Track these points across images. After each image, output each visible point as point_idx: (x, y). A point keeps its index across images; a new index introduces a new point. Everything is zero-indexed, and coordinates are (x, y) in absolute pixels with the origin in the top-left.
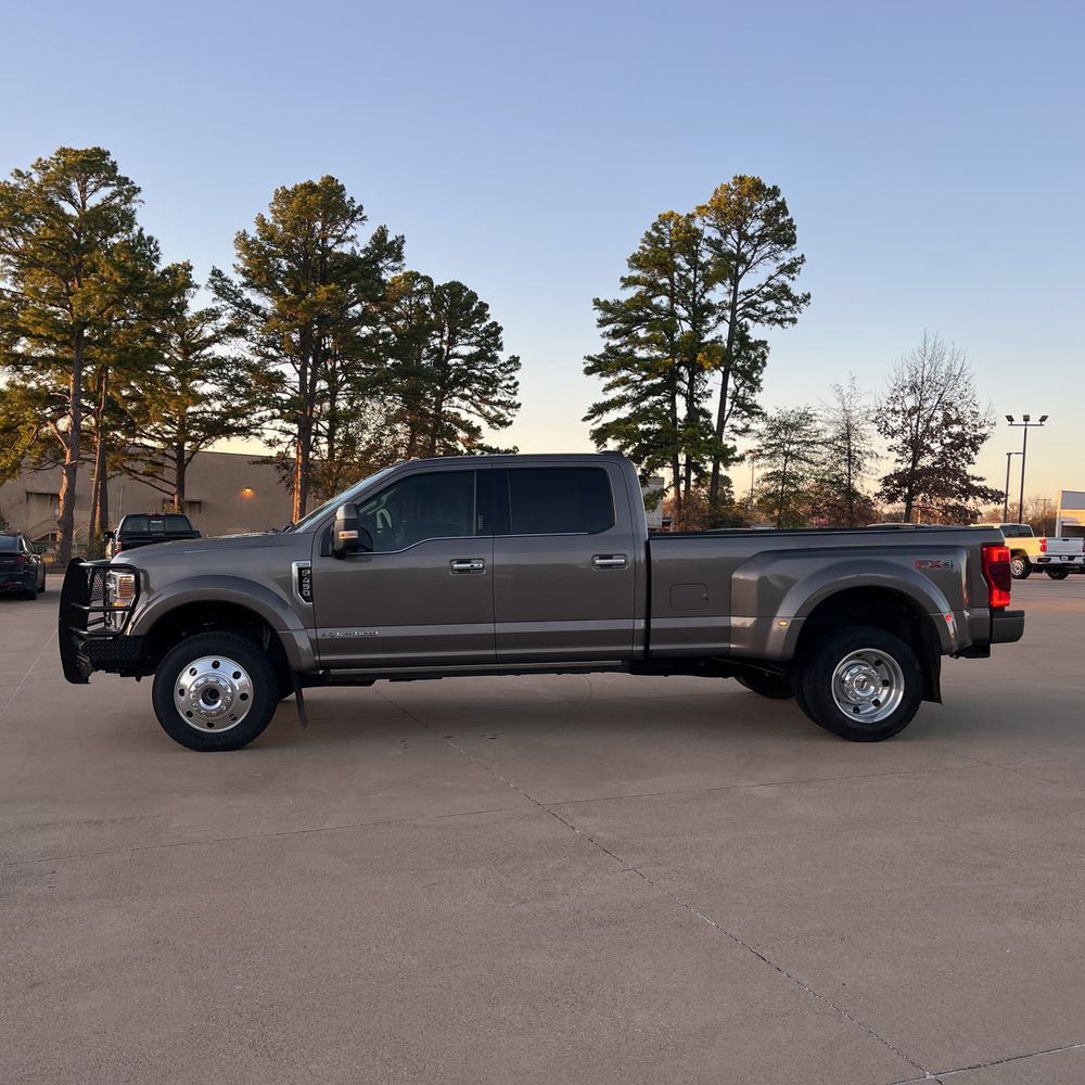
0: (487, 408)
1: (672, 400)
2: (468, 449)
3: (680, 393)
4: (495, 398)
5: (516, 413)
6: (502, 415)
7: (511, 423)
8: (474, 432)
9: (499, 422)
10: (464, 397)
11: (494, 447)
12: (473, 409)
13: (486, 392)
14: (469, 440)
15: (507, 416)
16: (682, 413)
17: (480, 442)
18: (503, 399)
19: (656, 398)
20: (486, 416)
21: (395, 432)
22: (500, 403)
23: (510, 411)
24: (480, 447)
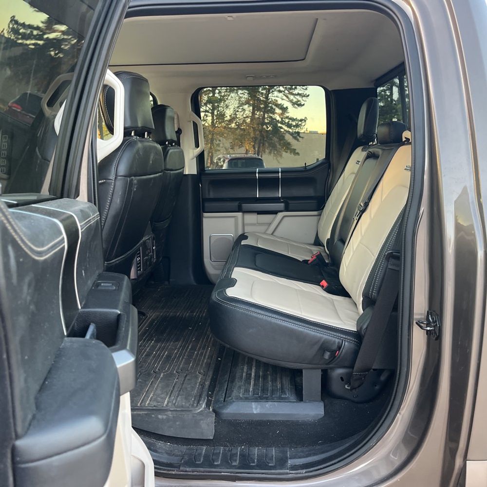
0: (292, 97)
1: (391, 90)
2: (282, 119)
3: (395, 86)
4: (296, 92)
5: (307, 100)
6: (299, 101)
7: (304, 105)
8: (284, 109)
9: (298, 104)
10: (280, 91)
11: (295, 118)
12: (284, 97)
13: (291, 89)
14: (282, 114)
15: (302, 101)
16: (396, 96)
17: (287, 115)
18: (300, 92)
19: (382, 88)
20: (291, 101)
21: (244, 110)
22: (298, 94)
23: (304, 98)
24: (287, 117)
